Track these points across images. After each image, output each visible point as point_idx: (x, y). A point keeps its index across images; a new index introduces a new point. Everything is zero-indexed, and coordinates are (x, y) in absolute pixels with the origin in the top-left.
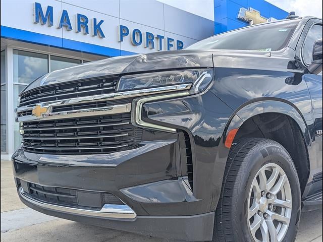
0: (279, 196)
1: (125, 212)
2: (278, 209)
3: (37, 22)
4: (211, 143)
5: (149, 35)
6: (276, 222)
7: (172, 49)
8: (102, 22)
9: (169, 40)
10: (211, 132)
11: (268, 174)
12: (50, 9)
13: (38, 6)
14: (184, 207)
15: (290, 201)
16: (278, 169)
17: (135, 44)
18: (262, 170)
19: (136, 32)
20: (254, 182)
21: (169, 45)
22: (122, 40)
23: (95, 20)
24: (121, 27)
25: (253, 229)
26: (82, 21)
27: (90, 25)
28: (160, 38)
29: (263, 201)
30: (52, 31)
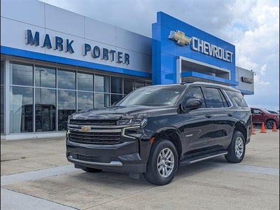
0: (170, 159)
1: (119, 163)
2: (169, 164)
3: (28, 43)
4: (146, 140)
5: (105, 50)
6: (168, 169)
7: (121, 60)
8: (73, 41)
9: (119, 53)
10: (146, 136)
11: (165, 152)
12: (37, 34)
13: (29, 32)
14: (137, 162)
15: (173, 161)
16: (169, 150)
17: (95, 57)
18: (163, 151)
19: (96, 48)
20: (160, 155)
21: (119, 57)
22: (86, 54)
23: (68, 40)
24: (86, 45)
25: (159, 170)
26: (59, 41)
27: (64, 44)
28: (113, 52)
29: (163, 161)
30: (39, 49)
